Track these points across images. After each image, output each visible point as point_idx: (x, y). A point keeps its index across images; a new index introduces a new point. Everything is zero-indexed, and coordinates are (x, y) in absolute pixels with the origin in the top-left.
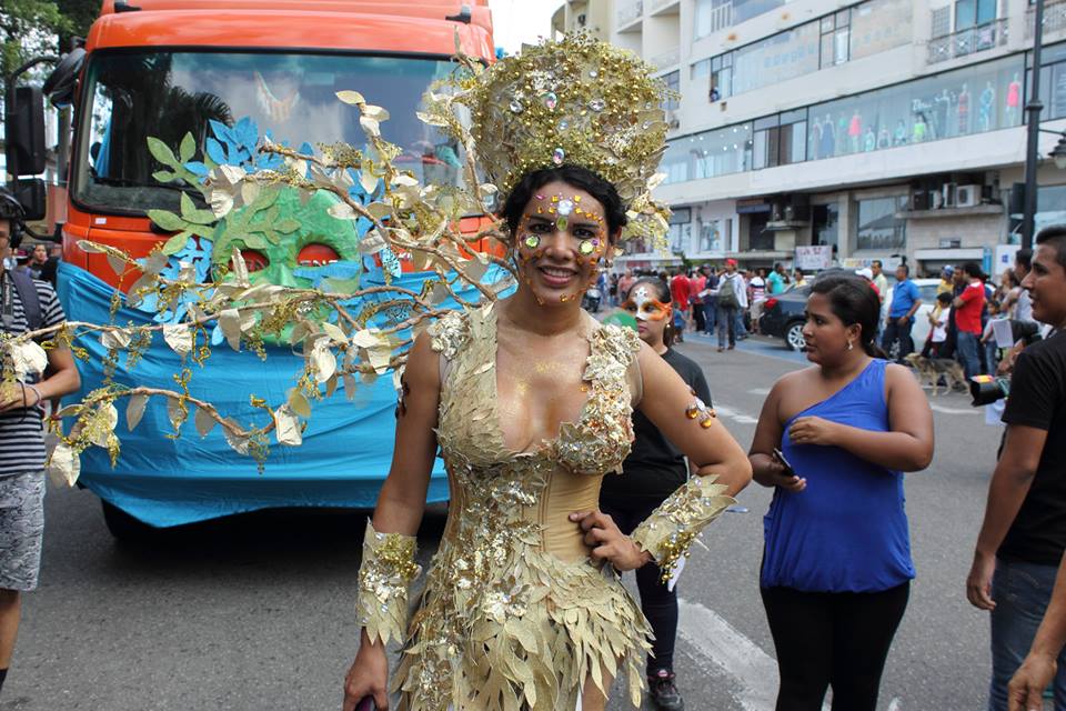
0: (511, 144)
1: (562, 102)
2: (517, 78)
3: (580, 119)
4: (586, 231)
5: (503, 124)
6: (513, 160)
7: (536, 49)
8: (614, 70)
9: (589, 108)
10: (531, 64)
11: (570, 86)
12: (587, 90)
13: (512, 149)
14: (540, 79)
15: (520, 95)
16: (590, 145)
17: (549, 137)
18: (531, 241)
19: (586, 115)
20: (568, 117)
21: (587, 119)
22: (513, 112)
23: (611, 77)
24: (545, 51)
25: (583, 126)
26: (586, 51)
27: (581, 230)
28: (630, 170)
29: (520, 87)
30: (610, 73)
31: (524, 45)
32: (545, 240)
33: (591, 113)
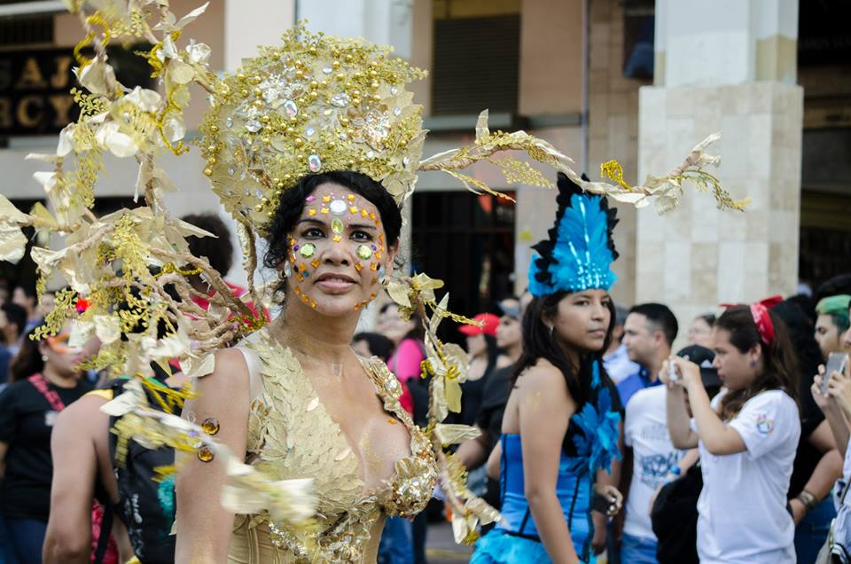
0: (257, 167)
1: (302, 106)
2: (246, 96)
3: (327, 120)
4: (364, 233)
5: (244, 149)
6: (267, 183)
7: (258, 61)
8: (348, 61)
9: (333, 105)
10: (258, 78)
11: (306, 89)
12: (325, 87)
13: (260, 173)
14: (272, 89)
15: (254, 111)
16: (345, 144)
17: (297, 147)
18: (306, 249)
19: (332, 113)
20: (313, 121)
21: (334, 118)
22: (251, 133)
23: (346, 69)
24: (269, 60)
25: (332, 126)
26: (313, 49)
27: (357, 233)
28: (393, 161)
29: (251, 104)
30: (345, 65)
31: (244, 60)
32: (321, 245)
33: (336, 110)
